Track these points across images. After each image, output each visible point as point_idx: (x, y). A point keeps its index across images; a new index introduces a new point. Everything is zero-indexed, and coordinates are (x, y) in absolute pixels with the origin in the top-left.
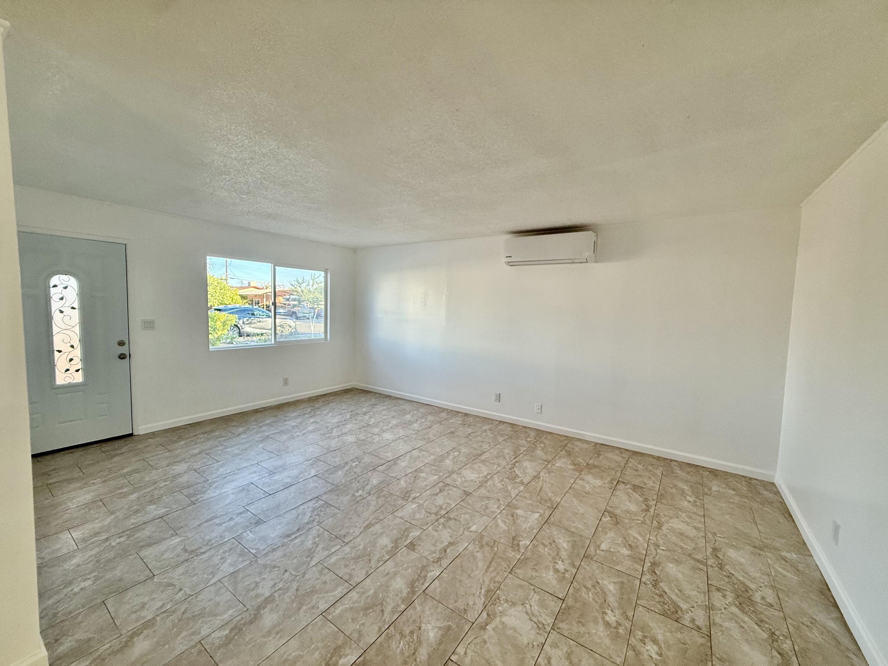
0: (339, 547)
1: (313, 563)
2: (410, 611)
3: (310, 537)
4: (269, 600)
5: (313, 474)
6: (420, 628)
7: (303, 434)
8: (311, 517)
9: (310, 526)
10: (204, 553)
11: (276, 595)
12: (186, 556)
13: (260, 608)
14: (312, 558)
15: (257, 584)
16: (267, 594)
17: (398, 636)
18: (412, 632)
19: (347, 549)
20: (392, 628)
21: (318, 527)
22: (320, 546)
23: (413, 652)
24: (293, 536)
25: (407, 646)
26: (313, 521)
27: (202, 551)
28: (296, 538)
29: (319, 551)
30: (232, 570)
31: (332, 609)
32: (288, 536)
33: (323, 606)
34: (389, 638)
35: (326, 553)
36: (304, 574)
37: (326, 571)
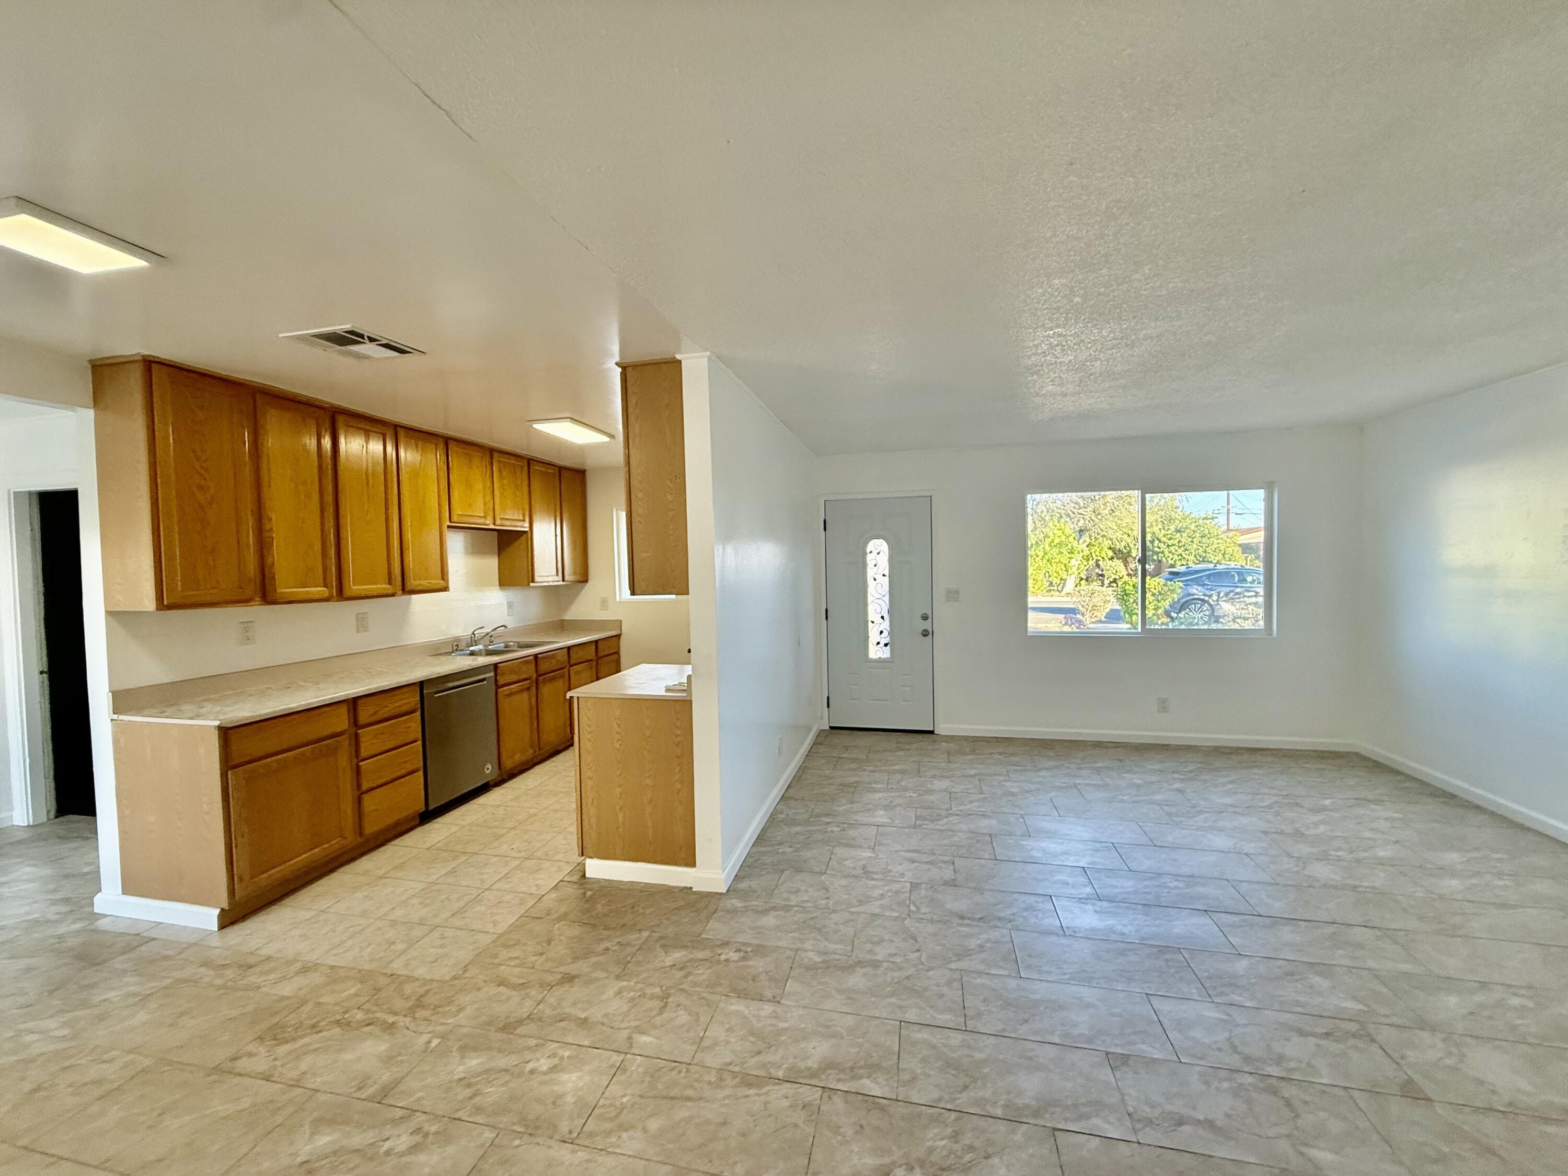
0: (1005, 973)
1: (953, 966)
2: (1002, 1127)
3: (984, 936)
4: (876, 964)
5: (1081, 865)
6: (987, 1157)
7: (1135, 802)
8: (1014, 914)
9: (999, 924)
10: (874, 879)
11: (885, 964)
12: (859, 872)
13: (860, 963)
14: (959, 960)
15: (881, 941)
16: (879, 958)
17: (949, 1131)
18: (971, 1148)
19: (1012, 983)
20: (953, 1116)
21: (1006, 932)
22: (984, 956)
23: (944, 1166)
24: (967, 922)
25: (945, 1152)
26: (1010, 921)
27: (876, 876)
28: (969, 925)
29: (976, 959)
30: (877, 911)
31: (916, 1027)
32: (962, 918)
33: (911, 1015)
34: (935, 1120)
35: (982, 967)
36: (931, 969)
37: (956, 985)
